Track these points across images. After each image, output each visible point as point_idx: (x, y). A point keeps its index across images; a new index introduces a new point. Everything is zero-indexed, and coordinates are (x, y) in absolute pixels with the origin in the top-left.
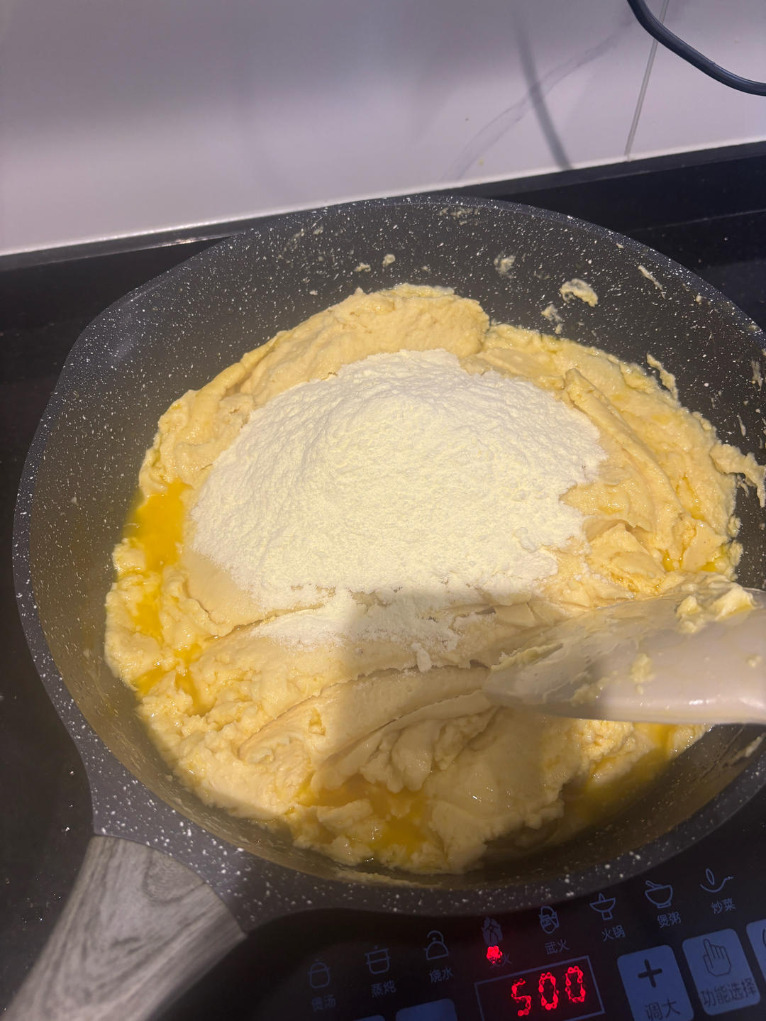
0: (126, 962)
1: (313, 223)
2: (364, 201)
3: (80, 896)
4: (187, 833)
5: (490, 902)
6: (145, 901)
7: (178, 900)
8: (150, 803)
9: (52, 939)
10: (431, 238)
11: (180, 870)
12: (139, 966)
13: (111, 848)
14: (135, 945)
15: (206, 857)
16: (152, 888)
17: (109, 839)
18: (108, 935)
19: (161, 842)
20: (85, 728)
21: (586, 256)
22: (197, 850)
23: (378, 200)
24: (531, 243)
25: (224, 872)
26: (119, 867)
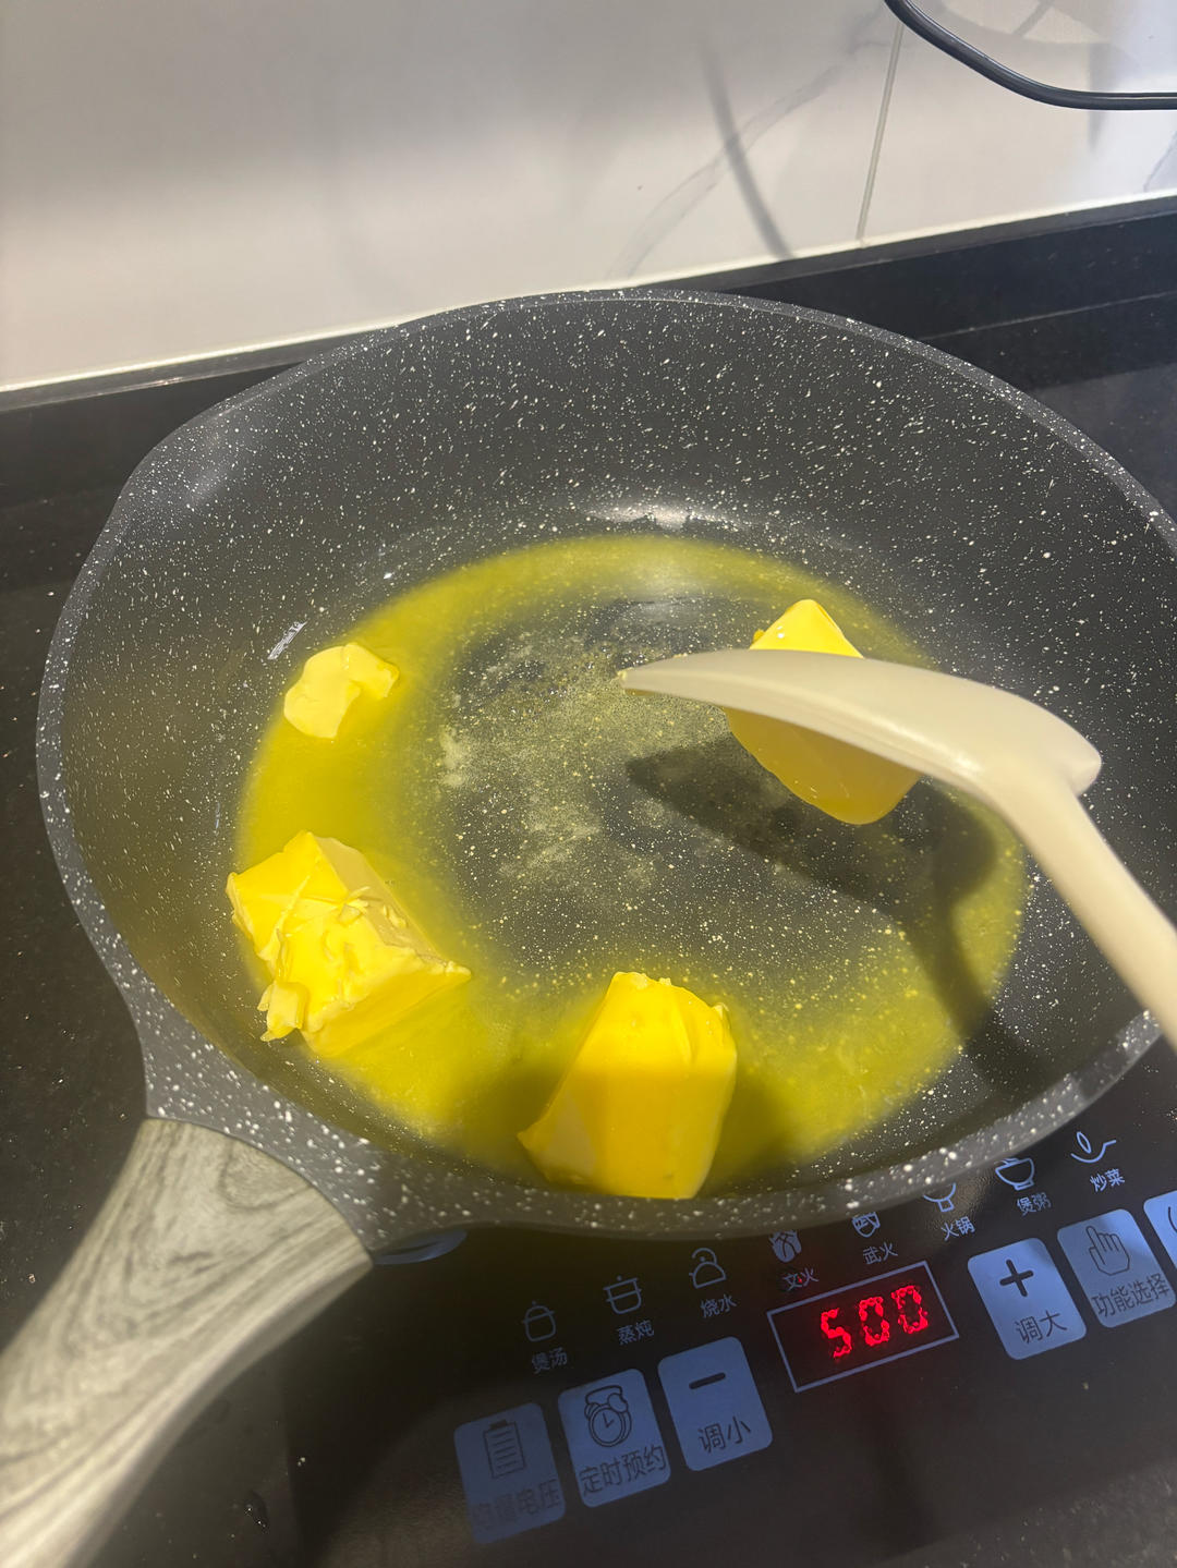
0: (189, 1283)
1: (484, 321)
2: (557, 294)
3: (125, 1195)
4: (284, 1115)
5: (734, 1215)
6: (221, 1205)
7: (270, 1206)
8: (232, 1077)
9: (80, 1254)
10: (652, 351)
11: (274, 1169)
12: (210, 1289)
13: (172, 1135)
14: (205, 1263)
15: (311, 1150)
16: (232, 1190)
17: (170, 1123)
18: (165, 1248)
19: (246, 1129)
20: (137, 974)
21: (874, 376)
22: (300, 1140)
23: (577, 293)
24: (794, 360)
25: (339, 1170)
26: (184, 1158)
